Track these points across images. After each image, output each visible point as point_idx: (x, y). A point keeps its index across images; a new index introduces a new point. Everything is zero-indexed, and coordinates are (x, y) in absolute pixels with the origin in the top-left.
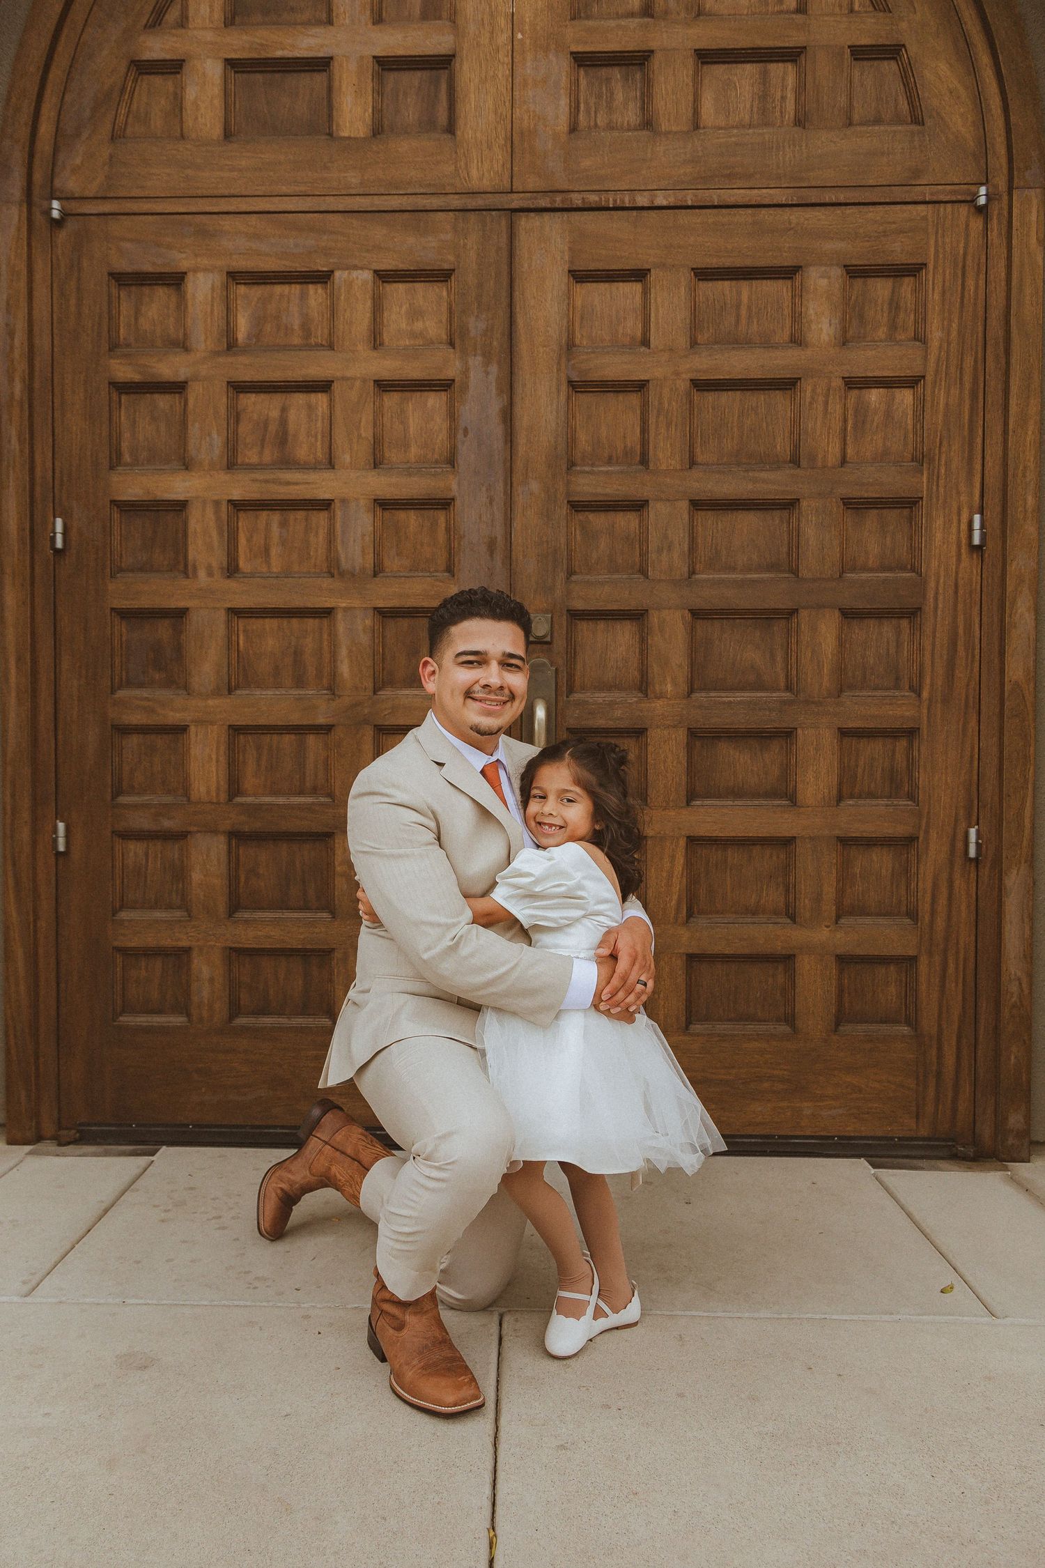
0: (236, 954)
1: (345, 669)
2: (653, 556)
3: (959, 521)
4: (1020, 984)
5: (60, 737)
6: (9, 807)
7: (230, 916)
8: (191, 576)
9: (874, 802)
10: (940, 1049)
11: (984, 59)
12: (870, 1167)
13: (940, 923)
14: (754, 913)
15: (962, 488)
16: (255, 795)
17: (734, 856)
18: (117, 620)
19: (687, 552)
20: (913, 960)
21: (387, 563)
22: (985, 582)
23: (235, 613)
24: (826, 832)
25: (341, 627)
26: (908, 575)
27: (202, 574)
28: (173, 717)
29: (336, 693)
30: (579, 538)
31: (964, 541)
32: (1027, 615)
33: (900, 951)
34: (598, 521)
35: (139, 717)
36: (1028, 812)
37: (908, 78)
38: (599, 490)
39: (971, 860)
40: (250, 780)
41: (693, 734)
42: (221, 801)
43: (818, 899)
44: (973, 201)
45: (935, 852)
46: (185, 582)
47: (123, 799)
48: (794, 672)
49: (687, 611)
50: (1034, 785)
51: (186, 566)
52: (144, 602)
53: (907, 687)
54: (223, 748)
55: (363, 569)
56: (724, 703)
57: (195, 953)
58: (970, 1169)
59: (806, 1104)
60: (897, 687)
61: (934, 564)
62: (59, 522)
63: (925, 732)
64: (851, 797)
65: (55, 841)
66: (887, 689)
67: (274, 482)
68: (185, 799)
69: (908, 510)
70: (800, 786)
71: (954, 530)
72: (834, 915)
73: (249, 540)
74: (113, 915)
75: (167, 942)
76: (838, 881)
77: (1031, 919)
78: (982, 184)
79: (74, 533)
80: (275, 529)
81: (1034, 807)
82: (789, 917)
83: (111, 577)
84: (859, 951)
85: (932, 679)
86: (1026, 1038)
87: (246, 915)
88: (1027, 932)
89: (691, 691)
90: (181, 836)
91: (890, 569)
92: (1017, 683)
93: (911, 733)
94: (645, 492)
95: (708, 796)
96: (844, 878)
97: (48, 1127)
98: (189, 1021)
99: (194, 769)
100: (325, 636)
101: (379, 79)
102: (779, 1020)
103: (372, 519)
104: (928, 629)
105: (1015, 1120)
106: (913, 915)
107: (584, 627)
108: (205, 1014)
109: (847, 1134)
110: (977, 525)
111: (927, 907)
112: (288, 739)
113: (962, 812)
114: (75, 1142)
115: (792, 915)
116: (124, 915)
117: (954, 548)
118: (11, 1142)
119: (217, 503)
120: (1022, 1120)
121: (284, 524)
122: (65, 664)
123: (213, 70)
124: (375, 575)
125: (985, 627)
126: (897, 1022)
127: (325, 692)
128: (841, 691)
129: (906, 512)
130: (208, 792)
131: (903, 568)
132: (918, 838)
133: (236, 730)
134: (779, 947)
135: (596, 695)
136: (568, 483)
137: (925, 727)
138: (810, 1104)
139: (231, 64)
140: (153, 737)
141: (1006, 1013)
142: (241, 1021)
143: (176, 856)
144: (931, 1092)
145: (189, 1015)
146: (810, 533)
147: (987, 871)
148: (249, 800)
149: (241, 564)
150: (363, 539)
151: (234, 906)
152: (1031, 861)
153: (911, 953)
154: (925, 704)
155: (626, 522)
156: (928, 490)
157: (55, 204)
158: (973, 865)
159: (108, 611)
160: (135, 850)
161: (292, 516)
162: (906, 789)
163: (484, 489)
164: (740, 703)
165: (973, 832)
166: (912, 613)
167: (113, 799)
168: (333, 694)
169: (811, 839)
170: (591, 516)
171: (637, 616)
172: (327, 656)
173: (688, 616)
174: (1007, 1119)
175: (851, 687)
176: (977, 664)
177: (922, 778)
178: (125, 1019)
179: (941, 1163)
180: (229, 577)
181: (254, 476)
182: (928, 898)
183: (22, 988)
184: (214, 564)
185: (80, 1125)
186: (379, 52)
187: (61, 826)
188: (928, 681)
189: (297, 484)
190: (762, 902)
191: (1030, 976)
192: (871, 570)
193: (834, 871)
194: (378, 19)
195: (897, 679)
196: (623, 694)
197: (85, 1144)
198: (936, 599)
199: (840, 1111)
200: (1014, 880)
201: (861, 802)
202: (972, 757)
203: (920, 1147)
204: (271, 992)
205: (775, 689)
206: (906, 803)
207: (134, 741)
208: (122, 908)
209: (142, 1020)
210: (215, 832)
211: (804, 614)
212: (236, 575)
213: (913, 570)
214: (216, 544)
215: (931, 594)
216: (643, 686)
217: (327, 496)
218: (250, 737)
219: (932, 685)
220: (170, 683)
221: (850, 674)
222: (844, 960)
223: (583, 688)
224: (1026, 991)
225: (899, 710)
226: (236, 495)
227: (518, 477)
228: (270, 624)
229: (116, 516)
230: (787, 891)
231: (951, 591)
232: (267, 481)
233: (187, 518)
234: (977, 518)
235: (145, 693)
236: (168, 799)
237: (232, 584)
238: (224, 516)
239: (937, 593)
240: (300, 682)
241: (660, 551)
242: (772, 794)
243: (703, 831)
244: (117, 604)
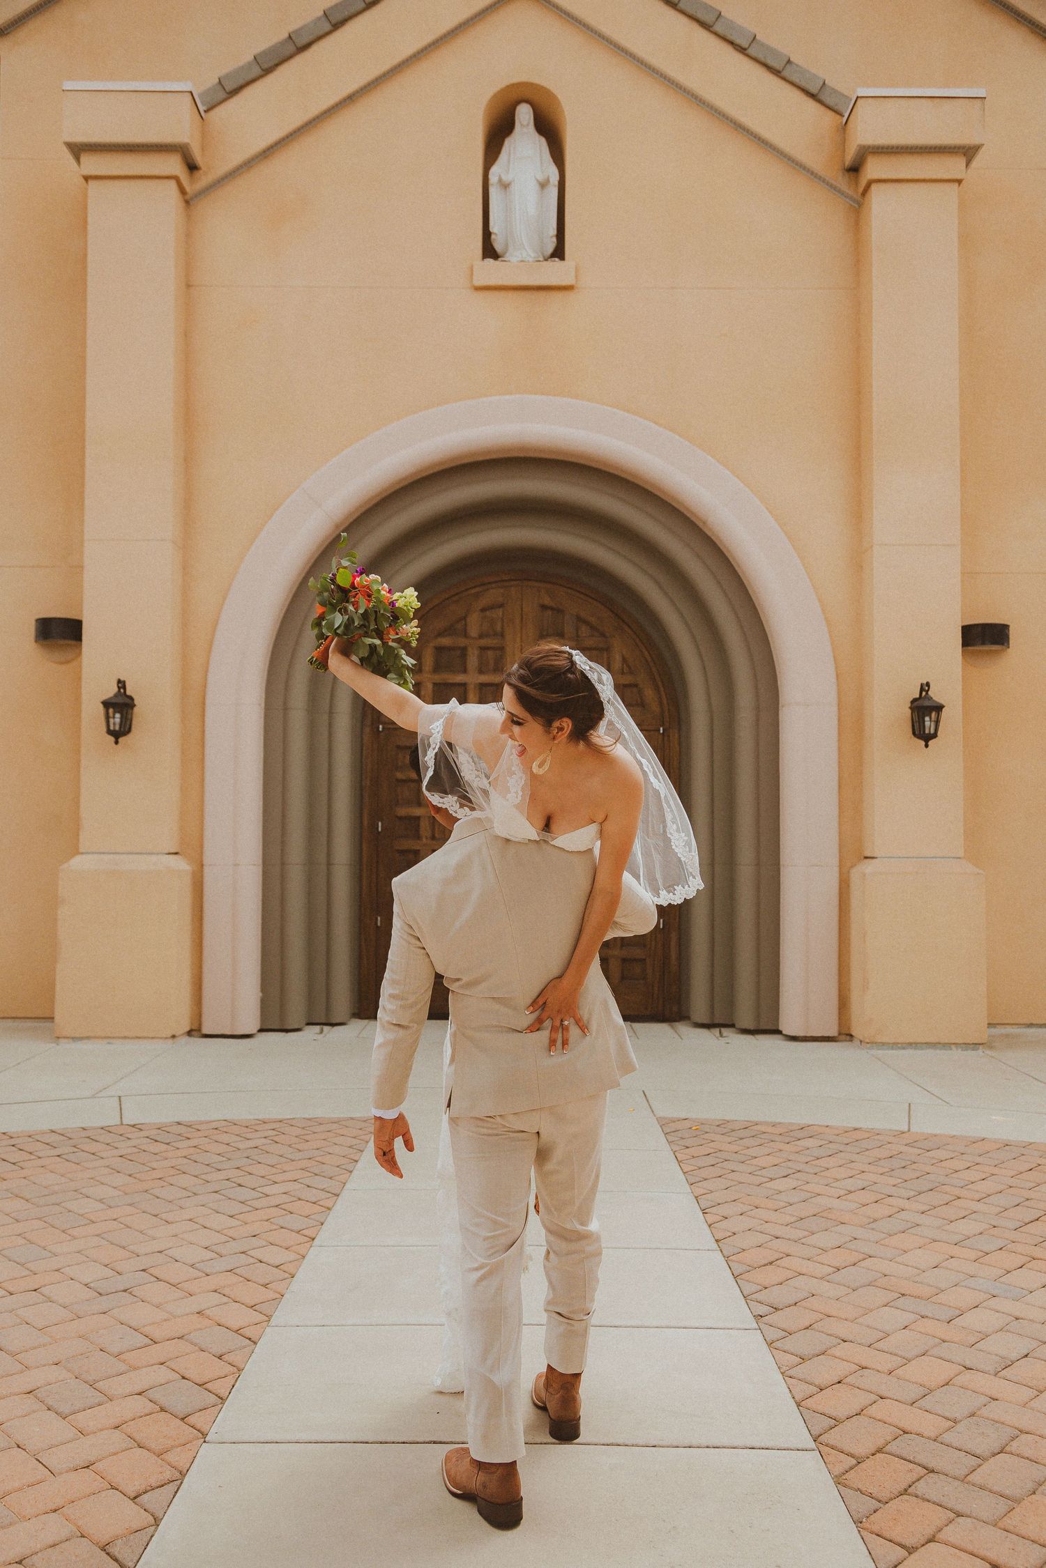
4: (676, 967)
5: (379, 889)
6: (362, 912)
8: (420, 839)
10: (653, 987)
11: (662, 689)
13: (653, 948)
18: (396, 853)
20: (645, 960)
27: (424, 840)
33: (640, 957)
37: (640, 692)
39: (662, 929)
44: (659, 730)
46: (419, 842)
52: (405, 847)
58: (660, 1023)
62: (380, 824)
65: (377, 923)
72: (621, 946)
73: (439, 829)
77: (679, 947)
78: (663, 725)
79: (384, 826)
83: (395, 839)
84: (629, 957)
86: (677, 983)
101: (480, 689)
105: (675, 1009)
106: (645, 946)
111: (649, 943)
120: (677, 1009)
122: (381, 867)
123: (430, 686)
126: (641, 980)
139: (435, 684)
141: (672, 975)
144: (651, 1001)
147: (666, 933)
149: (436, 835)
152: (679, 929)
153: (644, 957)
157: (381, 726)
158: (662, 931)
159: (394, 850)
174: (672, 1008)
182: (649, 941)
186: (481, 682)
191: (679, 964)
194: (481, 672)
200: (674, 936)
222: (624, 960)
224: (678, 969)
229: (398, 821)
237: (434, 842)
244: (397, 848)
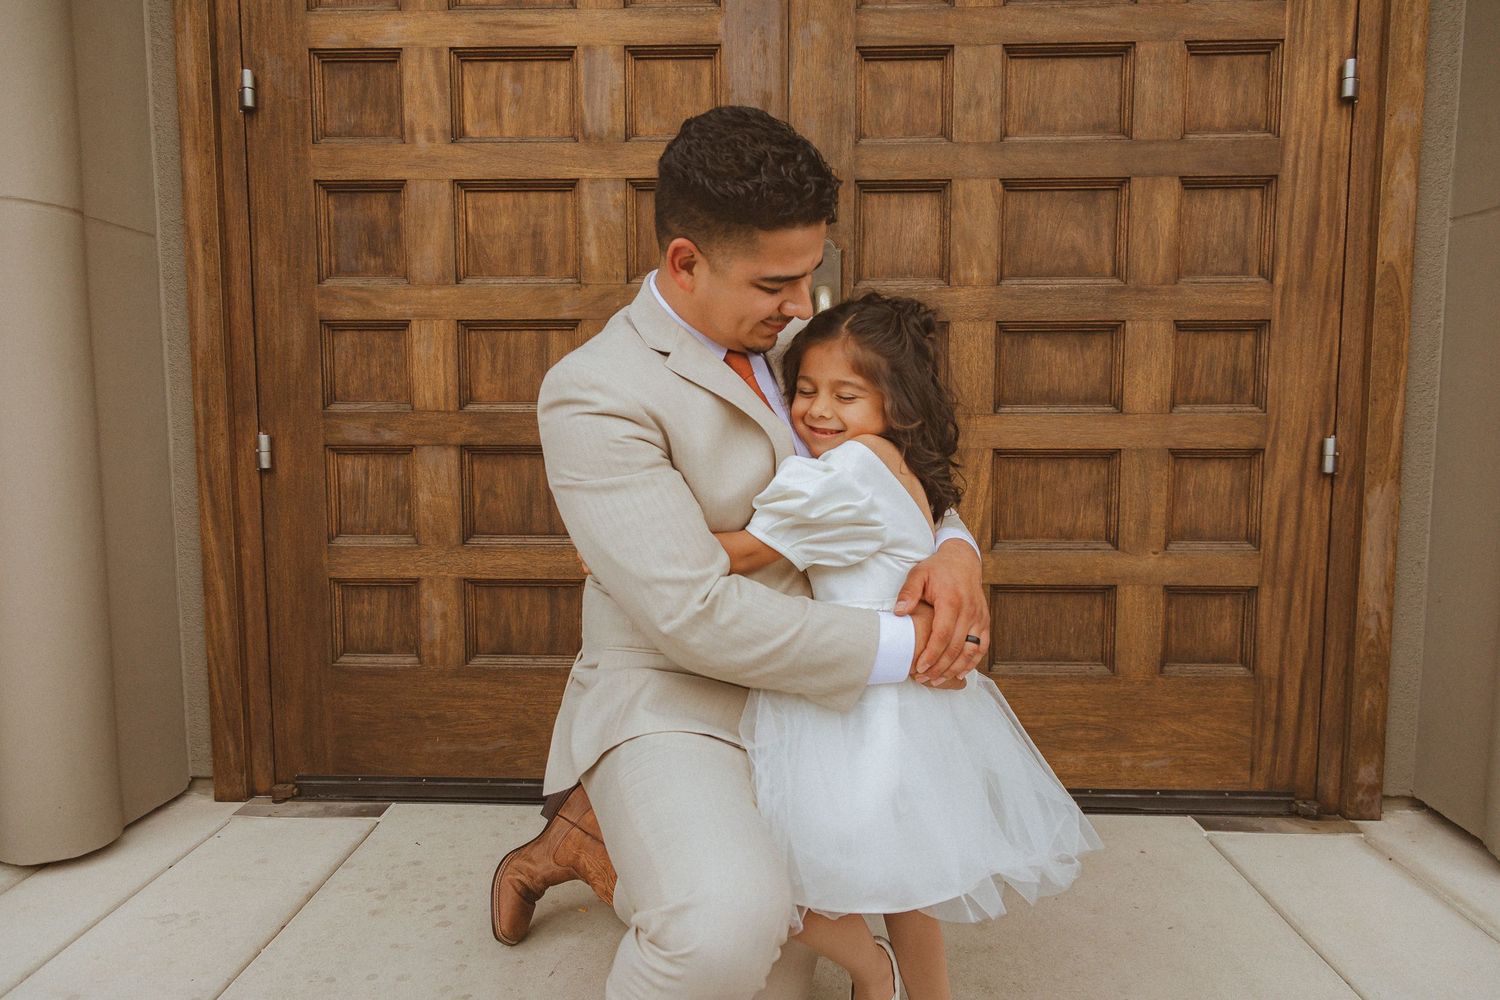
0: (472, 585)
1: (592, 252)
2: (958, 114)
3: (1327, 67)
4: (1379, 619)
5: (260, 335)
6: (201, 416)
7: (464, 543)
8: (407, 140)
9: (1213, 408)
10: (1280, 691)
12: (1201, 828)
13: (1287, 545)
14: (1069, 537)
15: (1333, 28)
16: (489, 402)
17: (1048, 472)
18: (322, 194)
19: (999, 110)
20: (1253, 591)
21: (641, 126)
22: (1355, 143)
23: (463, 185)
24: (1157, 444)
25: (588, 204)
26: (1262, 135)
27: (421, 139)
28: (390, 311)
29: (583, 281)
30: (869, 93)
31: (1332, 93)
32: (1406, 182)
33: (1240, 582)
34: (892, 71)
35: (351, 311)
36: (1397, 417)
38: (896, 33)
39: (1326, 475)
40: (483, 388)
41: (1003, 328)
42: (451, 409)
43: (1145, 521)
45: (1284, 467)
46: (402, 149)
47: (338, 407)
48: (1123, 253)
49: (998, 181)
50: (1405, 386)
51: (402, 128)
52: (352, 173)
53: (1256, 272)
54: (451, 348)
55: (612, 132)
56: (1040, 291)
57: (424, 585)
58: (1315, 830)
59: (1123, 755)
60: (1244, 271)
61: (1295, 120)
62: (248, 75)
63: (1277, 324)
64: (1186, 402)
65: (258, 456)
66: (1233, 274)
67: (504, 25)
68: (408, 406)
69: (1265, 56)
70: (1127, 391)
71: (1320, 79)
72: (1163, 542)
73: (477, 98)
74: (329, 542)
75: (391, 572)
76: (1168, 500)
77: (1395, 543)
79: (266, 91)
80: (507, 82)
81: (1404, 413)
82: (1109, 542)
83: (313, 142)
84: (1193, 582)
85: (1287, 261)
86: (1383, 681)
87: (482, 541)
88: (1390, 558)
89: (1001, 278)
90: (406, 450)
91: (1239, 129)
92: (1390, 265)
93: (1259, 327)
94: (950, 36)
95: (1017, 402)
96: (1175, 499)
97: (263, 780)
98: (421, 663)
99: (418, 371)
100: (569, 214)
102: (1094, 659)
103: (622, 70)
104: (1284, 201)
105: (1365, 774)
106: (1254, 539)
107: (874, 201)
108: (437, 653)
109: (1171, 788)
110: (1350, 71)
111: (1272, 530)
112: (527, 336)
113: (1316, 420)
114: (293, 798)
115: (1113, 540)
116: (340, 542)
117: (1319, 105)
118: (219, 799)
119: (436, 51)
120: (1374, 773)
121: (517, 78)
122: (263, 247)
124: (627, 139)
125: (1352, 197)
126: (1231, 661)
127: (570, 280)
128: (1178, 276)
129: (1262, 58)
130: (435, 399)
131: (1256, 128)
132: (1264, 450)
133: (467, 326)
134: (1098, 578)
135: (888, 283)
136: (858, 24)
137: (1277, 319)
138: (1129, 755)
140: (371, 334)
141: (1361, 651)
142: (479, 662)
143: (401, 473)
144: (1269, 742)
145: (419, 656)
146: (1148, 85)
147: (1343, 489)
148: (483, 407)
149: (469, 127)
150: (612, 95)
151: (469, 531)
152: (1398, 477)
153: (1251, 583)
154: (1279, 291)
155: (927, 73)
156: (1290, 29)
158: (1328, 481)
159: (312, 184)
160: (352, 467)
161: (527, 67)
162: (1250, 392)
163: (756, 32)
164: (1060, 290)
165: (1330, 443)
166: (1266, 182)
167: (324, 408)
168: (580, 283)
169: (1139, 451)
170: (884, 67)
171: (937, 187)
172: (571, 238)
173: (999, 187)
174: (1357, 772)
175: (1191, 272)
176: (1341, 245)
177: (1272, 381)
178: (348, 660)
179: (1281, 822)
180: (452, 142)
181: (478, 17)
182: (1273, 518)
183: (225, 624)
184: (436, 127)
185: (298, 778)
187: (264, 439)
188: (1282, 265)
189: (531, 27)
190: (1079, 524)
191: (1391, 609)
192: (1217, 130)
193: (1165, 488)
195: (1245, 261)
196: (921, 282)
197: (304, 800)
198: (1296, 165)
199: (1163, 762)
200: (1377, 500)
201: (1198, 408)
202: (1331, 355)
203: (1256, 801)
204: (514, 629)
205: (1103, 276)
206: (1250, 409)
207: (347, 339)
208: (339, 533)
209: (366, 661)
210: (444, 445)
211: (1137, 184)
212: (461, 140)
213: (1268, 129)
214: (437, 103)
215: (1289, 159)
216: (945, 272)
217: (568, 43)
218: (483, 334)
219: (1287, 268)
220: (387, 270)
221: (1189, 256)
222: (1173, 592)
223: (872, 275)
224: (1386, 627)
225: (1245, 298)
226: (460, 41)
227: (797, 17)
228: (505, 200)
229: (317, 68)
230: (1108, 511)
231: (1315, 154)
232: (496, 24)
233: (401, 72)
234: (1350, 63)
235: (357, 282)
236: (390, 407)
237: (458, 150)
238: (446, 69)
239: (1297, 157)
240: (540, 269)
241: (967, 107)
242: (1090, 400)
243: (1012, 442)
244: (321, 175)
